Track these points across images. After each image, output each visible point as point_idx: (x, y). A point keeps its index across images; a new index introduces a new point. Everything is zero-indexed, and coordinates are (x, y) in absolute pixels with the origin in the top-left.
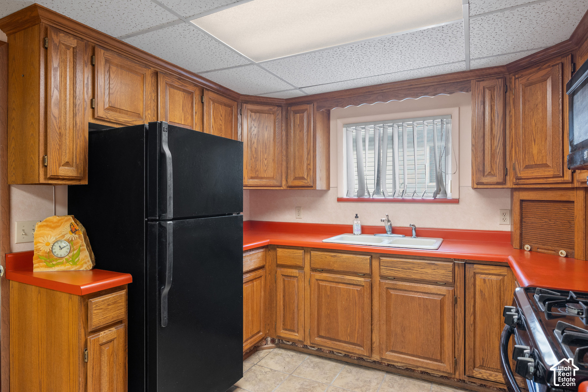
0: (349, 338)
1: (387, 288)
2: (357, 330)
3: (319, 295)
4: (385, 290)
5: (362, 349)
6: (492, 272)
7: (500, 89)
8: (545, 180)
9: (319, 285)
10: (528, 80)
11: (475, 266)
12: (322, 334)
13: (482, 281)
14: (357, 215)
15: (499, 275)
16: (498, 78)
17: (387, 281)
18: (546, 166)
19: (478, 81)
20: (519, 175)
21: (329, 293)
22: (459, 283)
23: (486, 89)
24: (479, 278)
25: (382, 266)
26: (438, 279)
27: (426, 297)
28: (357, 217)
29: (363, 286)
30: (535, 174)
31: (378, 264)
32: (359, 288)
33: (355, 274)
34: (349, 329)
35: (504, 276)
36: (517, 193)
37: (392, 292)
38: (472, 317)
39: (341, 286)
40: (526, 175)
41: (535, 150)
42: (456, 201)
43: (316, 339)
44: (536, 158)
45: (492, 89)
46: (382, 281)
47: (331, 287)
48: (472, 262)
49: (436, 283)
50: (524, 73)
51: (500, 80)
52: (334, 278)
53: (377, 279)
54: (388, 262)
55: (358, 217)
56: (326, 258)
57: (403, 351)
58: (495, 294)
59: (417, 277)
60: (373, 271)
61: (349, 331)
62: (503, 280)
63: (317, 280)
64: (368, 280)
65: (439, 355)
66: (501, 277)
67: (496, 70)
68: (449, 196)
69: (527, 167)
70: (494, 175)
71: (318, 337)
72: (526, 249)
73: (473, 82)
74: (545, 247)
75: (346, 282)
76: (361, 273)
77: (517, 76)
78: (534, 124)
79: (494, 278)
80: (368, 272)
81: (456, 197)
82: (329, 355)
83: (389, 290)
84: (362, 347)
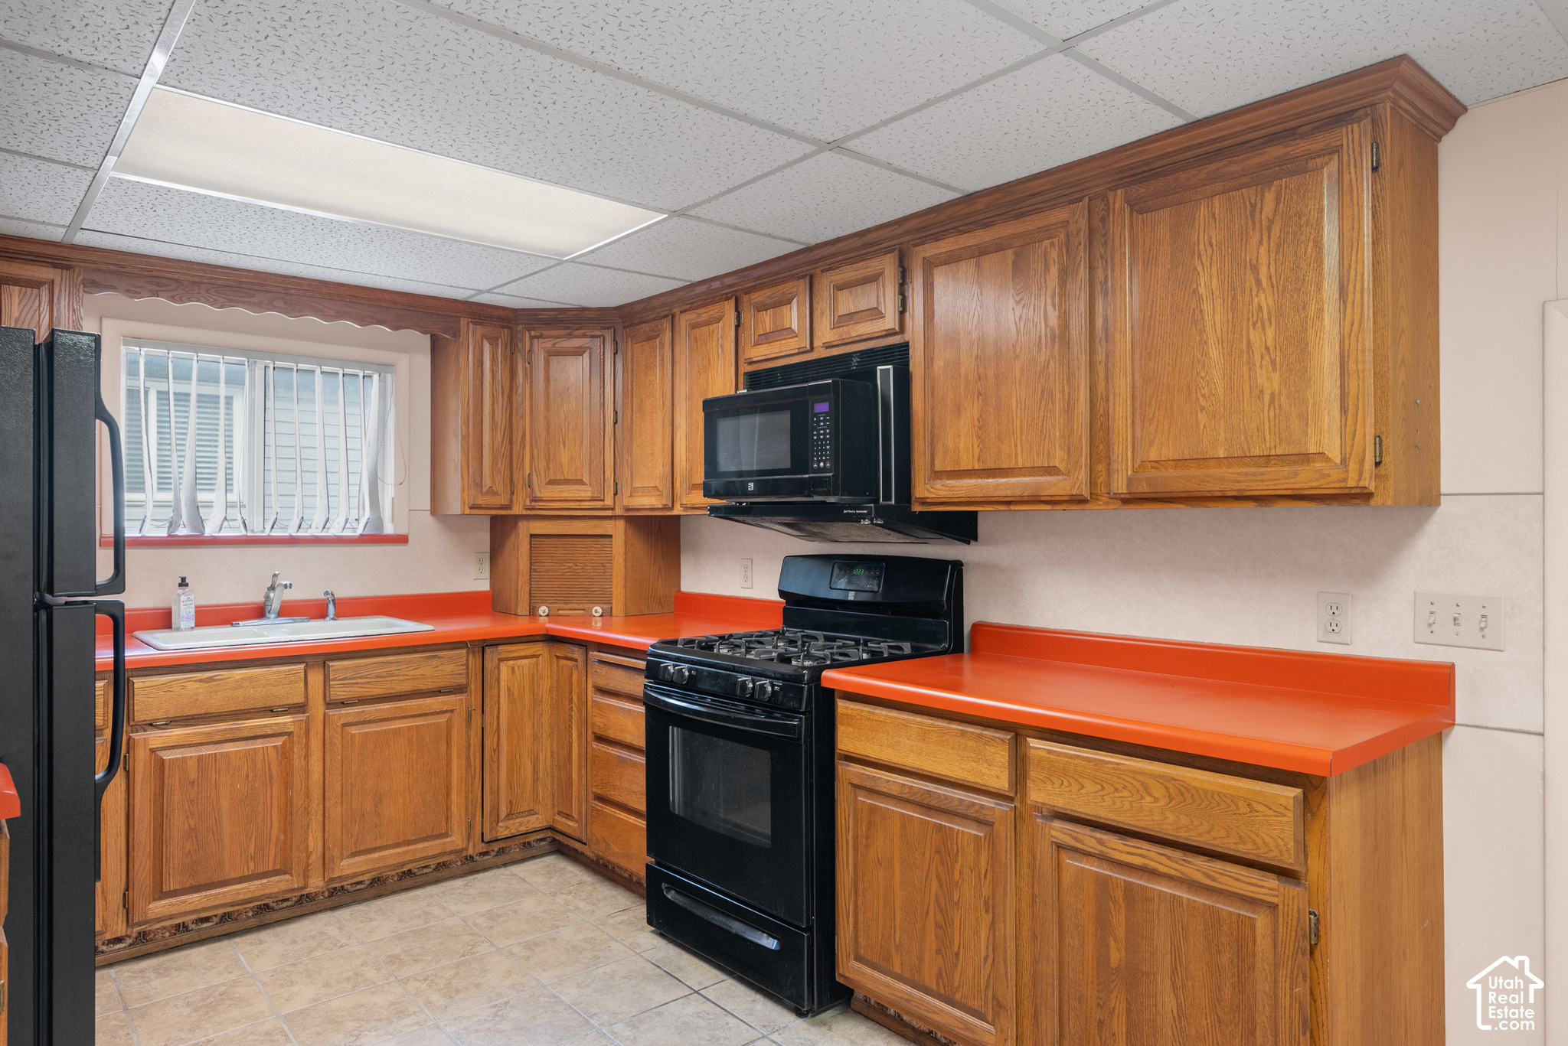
0: (252, 866)
1: (344, 725)
2: (274, 839)
3: (162, 787)
4: (339, 730)
5: (287, 877)
6: (523, 654)
7: (506, 343)
8: (578, 503)
9: (161, 763)
10: (554, 345)
11: (500, 648)
12: (171, 884)
13: (510, 671)
14: (183, 579)
15: (532, 657)
16: (503, 327)
17: (344, 711)
18: (580, 482)
19: (473, 323)
20: (538, 495)
21: (193, 775)
22: (474, 686)
23: (485, 341)
24: (504, 668)
25: (333, 680)
26: (443, 684)
27: (420, 722)
28: (183, 583)
29: (289, 734)
30: (565, 495)
31: (321, 678)
32: (278, 742)
33: (271, 711)
34: (252, 845)
35: (537, 656)
36: (525, 523)
37: (354, 730)
38: (496, 736)
39: (229, 748)
40: (550, 495)
41: (564, 456)
42: (402, 540)
43: (151, 906)
44: (566, 469)
45: (493, 341)
46: (331, 712)
47: (200, 758)
48: (494, 643)
49: (438, 692)
50: (545, 333)
51: (506, 330)
52: (209, 733)
53: (318, 708)
54: (346, 669)
55: (187, 585)
56: (184, 688)
57: (378, 843)
58: (527, 689)
59: (406, 687)
60: (310, 695)
61: (252, 850)
62: (537, 664)
63: (153, 751)
64: (301, 717)
65: (444, 823)
66: (534, 659)
67: (501, 313)
68: (389, 529)
69: (551, 482)
70: (496, 494)
71: (155, 900)
72: (541, 612)
73: (464, 321)
74: (569, 606)
75: (245, 734)
76: (282, 706)
77: (533, 333)
78: (563, 417)
79: (525, 661)
80: (300, 700)
81: (402, 531)
82: (173, 941)
83: (348, 728)
84: (285, 873)
